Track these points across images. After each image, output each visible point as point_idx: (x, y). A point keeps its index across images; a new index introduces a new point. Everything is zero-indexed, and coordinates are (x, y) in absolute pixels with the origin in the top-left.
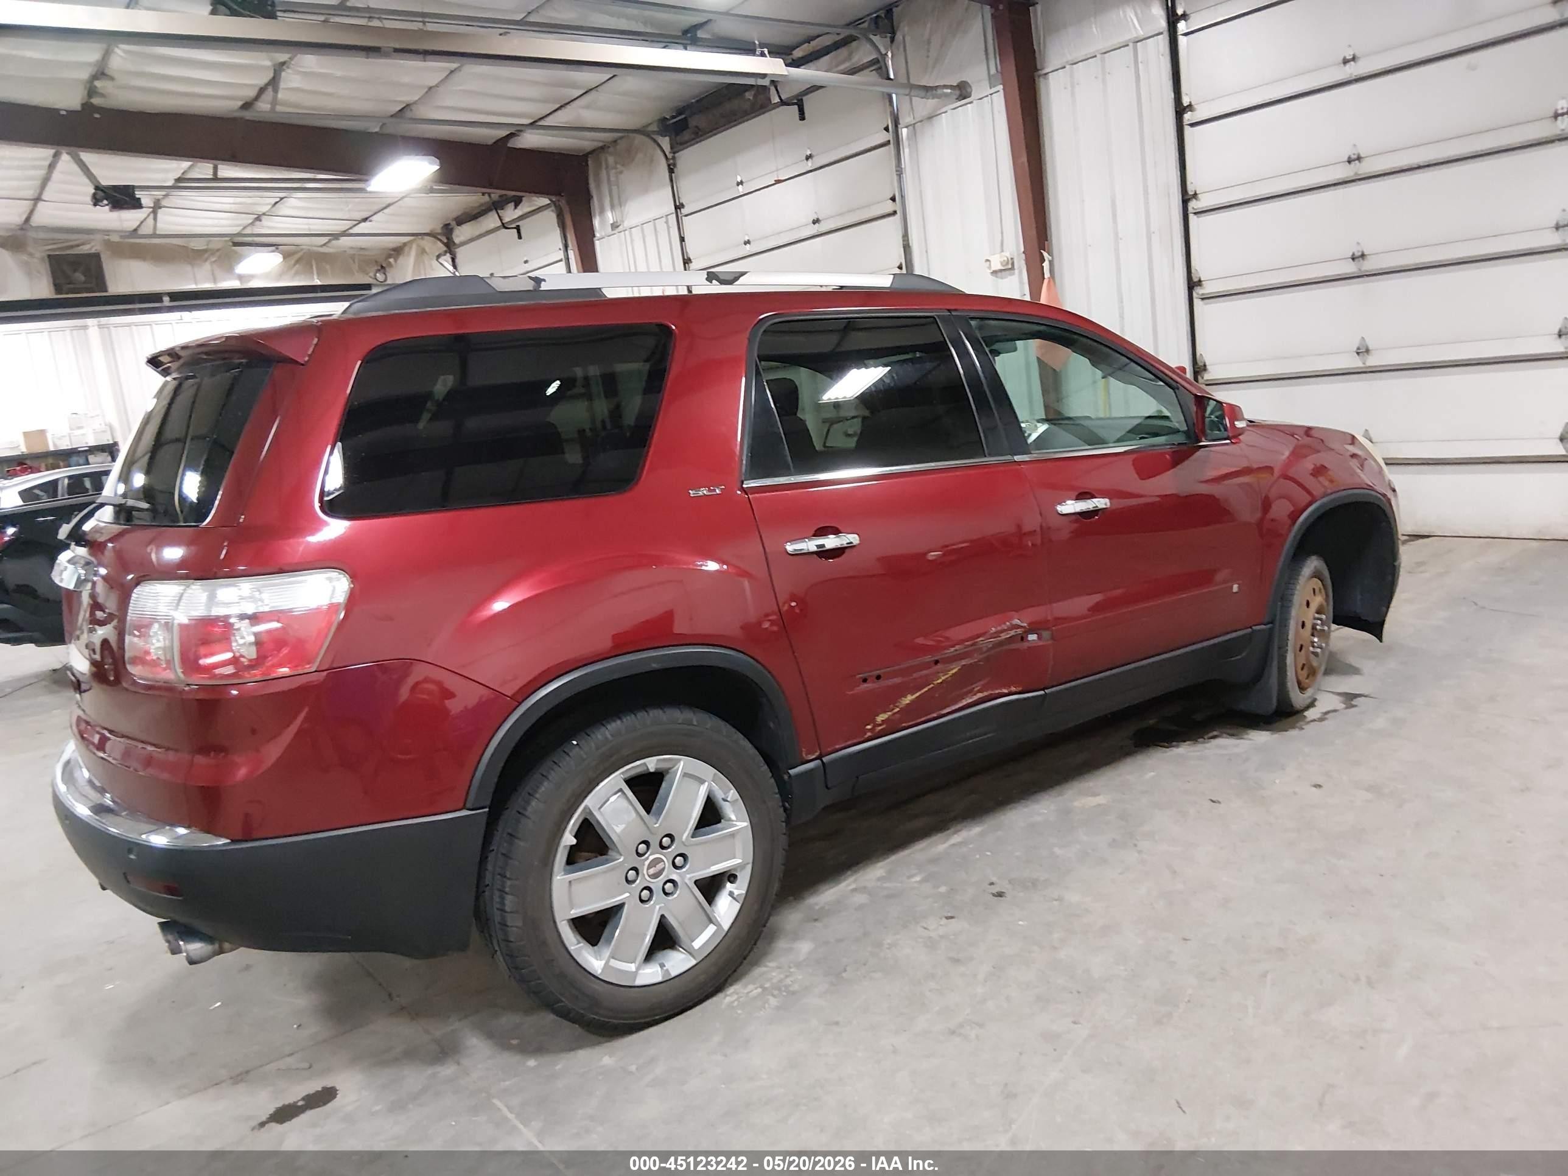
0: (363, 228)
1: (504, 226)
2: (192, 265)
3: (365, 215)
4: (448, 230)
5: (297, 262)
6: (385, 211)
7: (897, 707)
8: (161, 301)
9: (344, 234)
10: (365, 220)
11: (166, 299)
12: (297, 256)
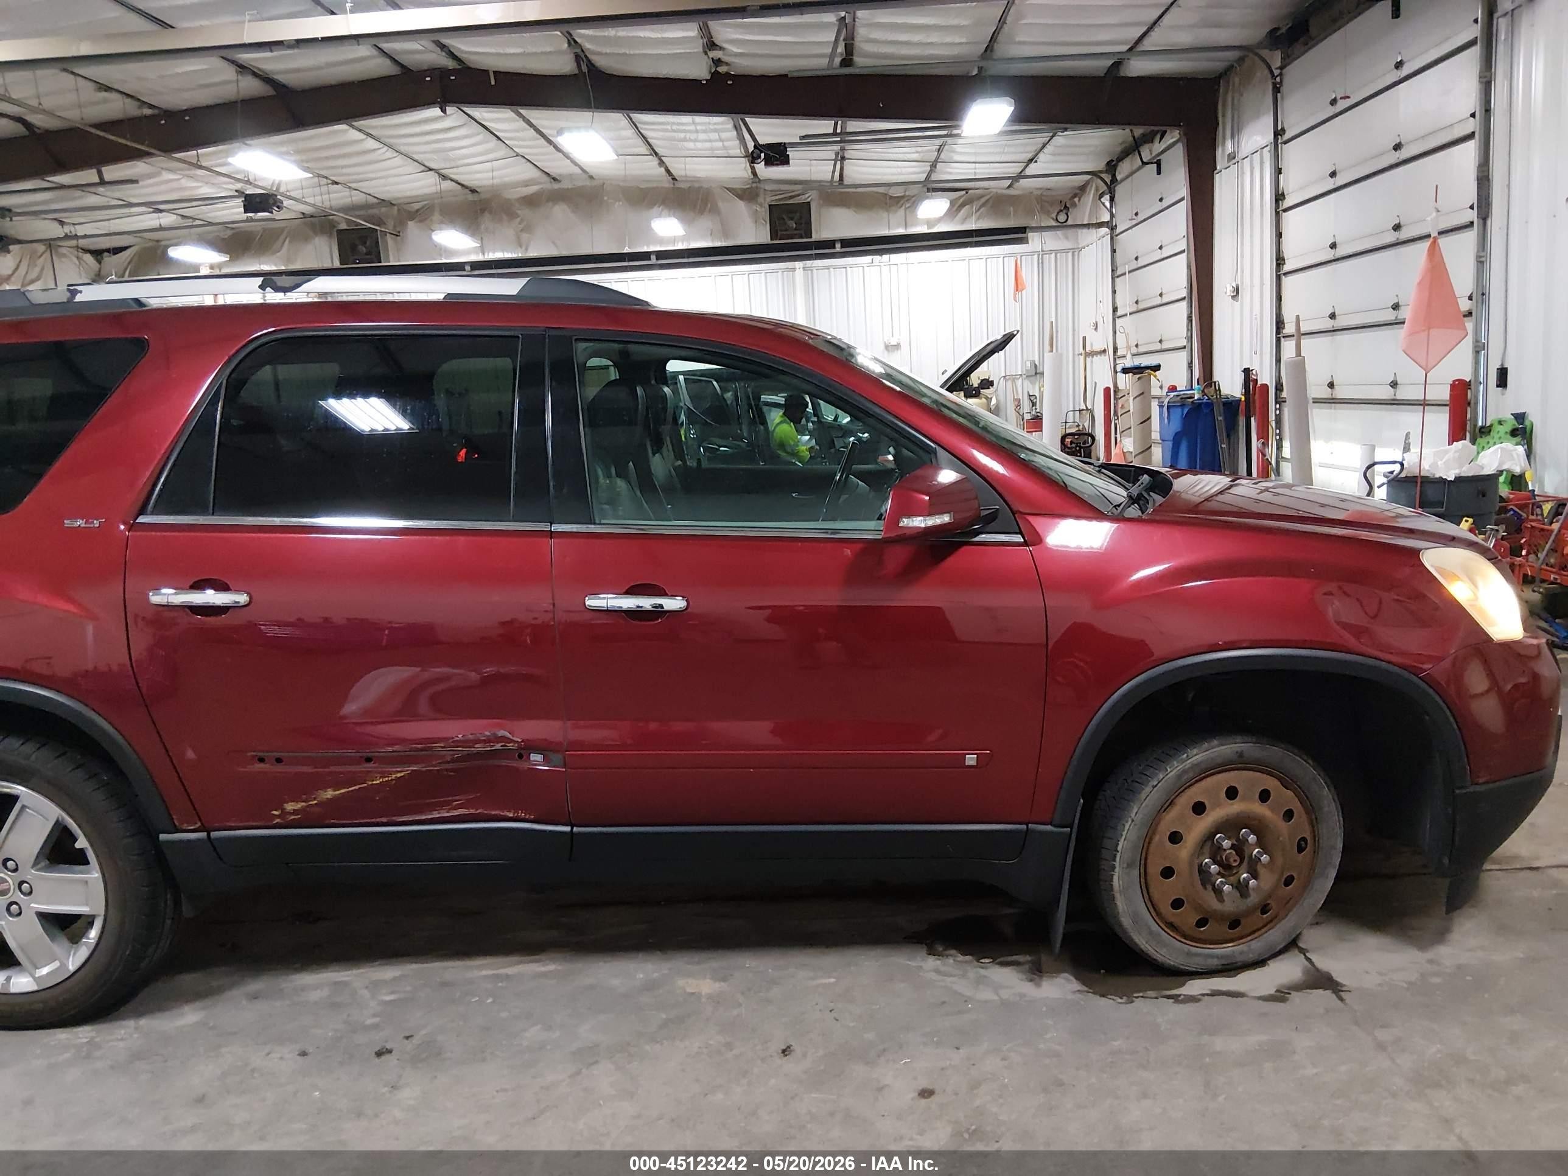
0: (1032, 169)
1: (1144, 163)
2: (888, 211)
3: (1030, 156)
4: (1112, 167)
5: (983, 205)
6: (1045, 150)
7: (315, 799)
8: (834, 247)
9: (1020, 176)
10: (1031, 161)
11: (838, 245)
12: (983, 200)
